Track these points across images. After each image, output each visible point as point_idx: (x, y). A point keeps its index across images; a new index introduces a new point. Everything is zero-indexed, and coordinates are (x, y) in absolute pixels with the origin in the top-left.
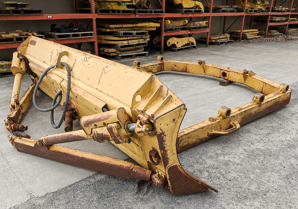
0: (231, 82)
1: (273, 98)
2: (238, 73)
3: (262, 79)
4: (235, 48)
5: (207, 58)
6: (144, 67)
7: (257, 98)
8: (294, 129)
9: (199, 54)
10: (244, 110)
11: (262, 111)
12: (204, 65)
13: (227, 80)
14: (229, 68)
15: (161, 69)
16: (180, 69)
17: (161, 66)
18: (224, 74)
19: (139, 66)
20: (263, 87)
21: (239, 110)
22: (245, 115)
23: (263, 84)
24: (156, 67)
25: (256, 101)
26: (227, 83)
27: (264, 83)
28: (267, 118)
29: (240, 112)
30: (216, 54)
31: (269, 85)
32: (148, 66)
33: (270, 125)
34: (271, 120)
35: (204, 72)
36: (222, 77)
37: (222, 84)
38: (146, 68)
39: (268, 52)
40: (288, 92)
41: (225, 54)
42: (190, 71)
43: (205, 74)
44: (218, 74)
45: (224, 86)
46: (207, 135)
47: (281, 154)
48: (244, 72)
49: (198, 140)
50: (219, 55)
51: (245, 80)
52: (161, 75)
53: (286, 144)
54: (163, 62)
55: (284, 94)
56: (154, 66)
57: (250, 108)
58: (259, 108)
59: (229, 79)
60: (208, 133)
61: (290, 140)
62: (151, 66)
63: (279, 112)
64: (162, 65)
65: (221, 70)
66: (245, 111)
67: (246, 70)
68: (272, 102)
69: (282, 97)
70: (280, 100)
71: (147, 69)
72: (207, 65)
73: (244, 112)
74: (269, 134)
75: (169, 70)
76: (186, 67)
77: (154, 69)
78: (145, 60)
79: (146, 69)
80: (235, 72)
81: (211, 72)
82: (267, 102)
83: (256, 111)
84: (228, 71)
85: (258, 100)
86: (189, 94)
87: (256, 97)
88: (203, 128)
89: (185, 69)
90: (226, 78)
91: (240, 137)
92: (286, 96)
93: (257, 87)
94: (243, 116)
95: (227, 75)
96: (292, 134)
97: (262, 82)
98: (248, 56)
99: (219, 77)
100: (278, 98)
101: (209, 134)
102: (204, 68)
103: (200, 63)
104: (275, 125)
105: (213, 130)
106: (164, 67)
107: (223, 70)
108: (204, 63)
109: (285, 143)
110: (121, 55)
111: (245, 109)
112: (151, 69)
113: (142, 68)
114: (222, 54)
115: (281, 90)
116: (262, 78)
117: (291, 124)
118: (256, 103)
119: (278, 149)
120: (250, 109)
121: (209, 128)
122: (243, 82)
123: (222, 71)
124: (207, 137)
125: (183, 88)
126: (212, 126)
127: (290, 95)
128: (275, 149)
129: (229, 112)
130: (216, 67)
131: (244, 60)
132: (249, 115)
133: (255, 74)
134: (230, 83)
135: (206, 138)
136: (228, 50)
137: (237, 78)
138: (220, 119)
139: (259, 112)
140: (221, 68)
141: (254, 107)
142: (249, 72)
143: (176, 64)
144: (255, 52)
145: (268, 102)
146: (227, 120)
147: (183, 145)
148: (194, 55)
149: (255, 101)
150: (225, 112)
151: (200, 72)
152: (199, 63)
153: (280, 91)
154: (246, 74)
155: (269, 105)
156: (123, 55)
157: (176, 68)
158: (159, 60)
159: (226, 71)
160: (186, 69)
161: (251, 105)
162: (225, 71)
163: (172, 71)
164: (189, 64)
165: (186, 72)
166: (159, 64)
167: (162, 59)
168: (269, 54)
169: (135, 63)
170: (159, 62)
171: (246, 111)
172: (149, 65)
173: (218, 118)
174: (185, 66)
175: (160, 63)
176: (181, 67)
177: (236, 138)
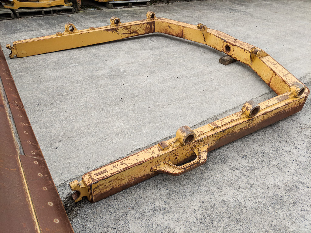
0: (235, 60)
1: (275, 107)
2: (245, 50)
3: (274, 64)
4: (265, 2)
5: (222, 14)
6: (125, 27)
7: (247, 109)
8: (295, 162)
9: (216, 7)
10: (221, 129)
11: (254, 126)
12: (205, 32)
13: (230, 56)
14: (237, 39)
15: (151, 29)
16: (175, 32)
17: (151, 26)
18: (228, 48)
19: (118, 25)
20: (272, 78)
21: (213, 130)
22: (223, 135)
23: (273, 75)
24: (143, 27)
25: (246, 114)
26: (229, 61)
27: (274, 72)
28: (261, 135)
29: (214, 132)
30: (236, 10)
31: (280, 77)
32: (130, 26)
33: (260, 149)
34: (266, 139)
35: (204, 41)
36: (225, 51)
37: (223, 62)
38: (128, 27)
39: (304, 12)
40: (304, 95)
41: (248, 10)
42: (186, 37)
43: (205, 43)
44: (221, 46)
45: (225, 65)
46: (149, 171)
47: (256, 220)
48: (252, 51)
49: (132, 180)
50: (239, 11)
51: (252, 62)
52: (150, 38)
53: (272, 195)
54: (154, 20)
55: (295, 99)
56: (140, 26)
57: (233, 124)
58: (248, 123)
59: (233, 56)
60: (151, 168)
61: (281, 185)
62: (135, 25)
63: (282, 124)
64: (152, 24)
65: (225, 41)
66: (223, 131)
67: (255, 48)
68: (273, 112)
69: (290, 105)
70: (287, 108)
71: (129, 29)
72: (208, 31)
73: (221, 132)
74: (253, 168)
75: (162, 32)
76: (183, 31)
77: (141, 29)
78: (143, 10)
79: (127, 29)
80: (242, 48)
81: (212, 42)
82: (263, 114)
83: (243, 128)
84: (233, 45)
85: (248, 113)
86: (170, 77)
87: (246, 107)
88: (141, 164)
89: (181, 33)
90: (229, 54)
91: (205, 171)
92: (297, 102)
93: (264, 75)
94: (220, 137)
95: (232, 50)
96: (287, 173)
97: (272, 70)
98: (276, 15)
99: (221, 51)
100: (284, 107)
101: (154, 170)
102: (204, 36)
103: (200, 28)
104: (268, 149)
105: (162, 163)
106: (154, 28)
107: (227, 42)
108: (205, 28)
109: (271, 193)
110: (113, 2)
111: (224, 128)
112: (135, 29)
113: (121, 27)
114: (244, 11)
115: (292, 93)
116: (275, 62)
117: (293, 150)
118: (245, 116)
119: (255, 205)
120: (233, 127)
121: (154, 162)
122: (249, 63)
123: (226, 44)
124: (151, 173)
125: (168, 64)
126: (160, 158)
127: (305, 100)
128: (251, 204)
129: (191, 137)
130: (220, 36)
131: (269, 22)
132: (230, 135)
133: (267, 55)
134: (233, 61)
135: (148, 174)
136: (255, 5)
137: (244, 57)
138: (176, 146)
139: (248, 128)
140: (225, 39)
141: (239, 124)
142: (258, 53)
143: (170, 25)
144: (288, 10)
145: (265, 114)
146: (189, 147)
147: (102, 192)
148: (209, 9)
149: (244, 113)
150: (184, 138)
151: (199, 40)
152: (198, 28)
153: (290, 94)
154: (254, 54)
155: (266, 117)
156: (115, 2)
157: (170, 30)
158: (148, 18)
159: (231, 44)
160: (183, 34)
161: (237, 120)
162: (229, 45)
163: (165, 34)
164: (187, 27)
165: (182, 37)
166: (147, 23)
167: (153, 16)
168: (303, 15)
169: (112, 20)
170: (148, 20)
171: (226, 130)
172: (132, 24)
173: (173, 144)
174: (182, 29)
175: (149, 22)
176: (176, 31)
177: (199, 174)
